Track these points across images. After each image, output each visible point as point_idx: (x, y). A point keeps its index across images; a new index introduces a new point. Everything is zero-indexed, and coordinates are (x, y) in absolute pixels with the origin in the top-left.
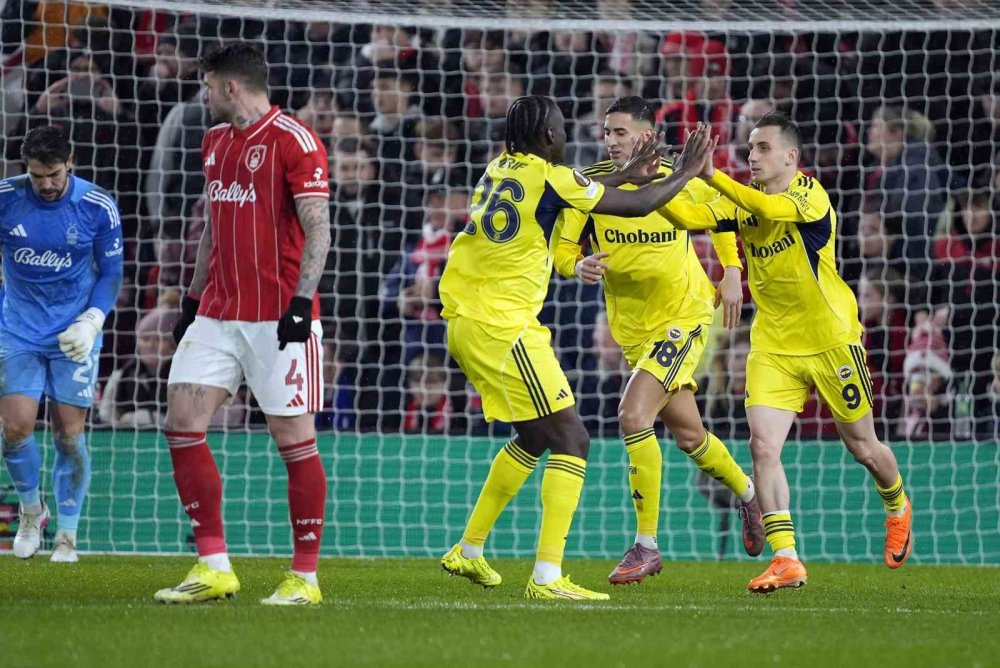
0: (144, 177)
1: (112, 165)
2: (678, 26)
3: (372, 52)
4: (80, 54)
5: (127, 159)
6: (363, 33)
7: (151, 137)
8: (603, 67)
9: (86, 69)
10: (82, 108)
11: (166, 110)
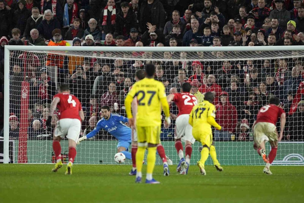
0: (92, 91)
1: (85, 88)
2: (196, 60)
3: (135, 65)
4: (79, 67)
5: (88, 87)
6: (133, 62)
7: (92, 83)
8: (181, 67)
9: (80, 70)
10: (79, 77)
11: (95, 78)
